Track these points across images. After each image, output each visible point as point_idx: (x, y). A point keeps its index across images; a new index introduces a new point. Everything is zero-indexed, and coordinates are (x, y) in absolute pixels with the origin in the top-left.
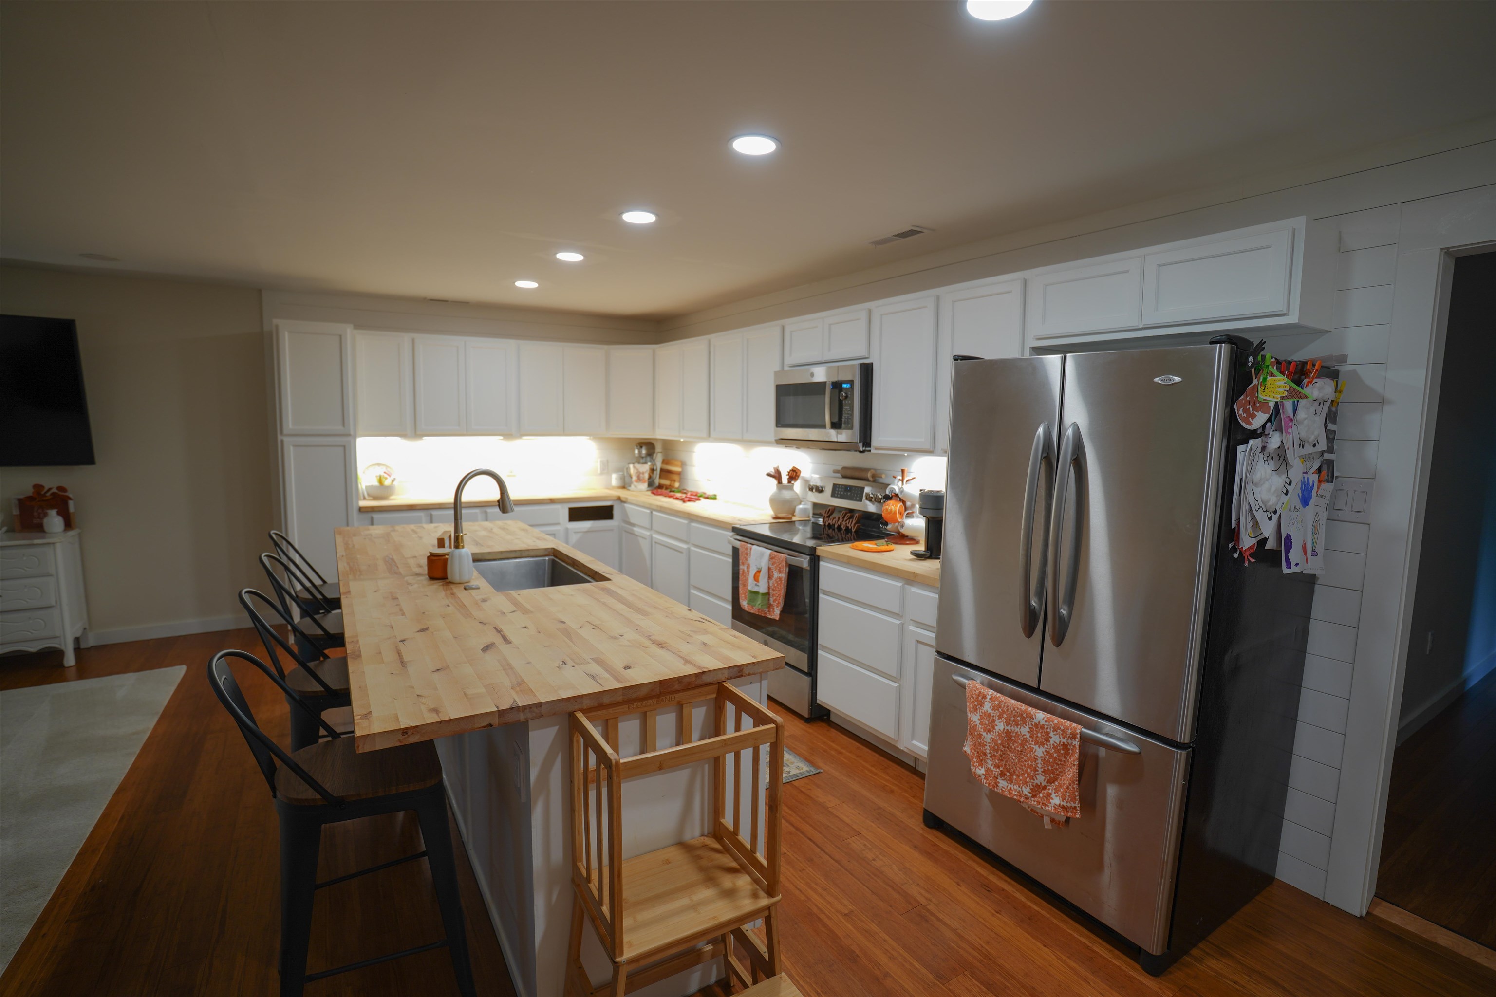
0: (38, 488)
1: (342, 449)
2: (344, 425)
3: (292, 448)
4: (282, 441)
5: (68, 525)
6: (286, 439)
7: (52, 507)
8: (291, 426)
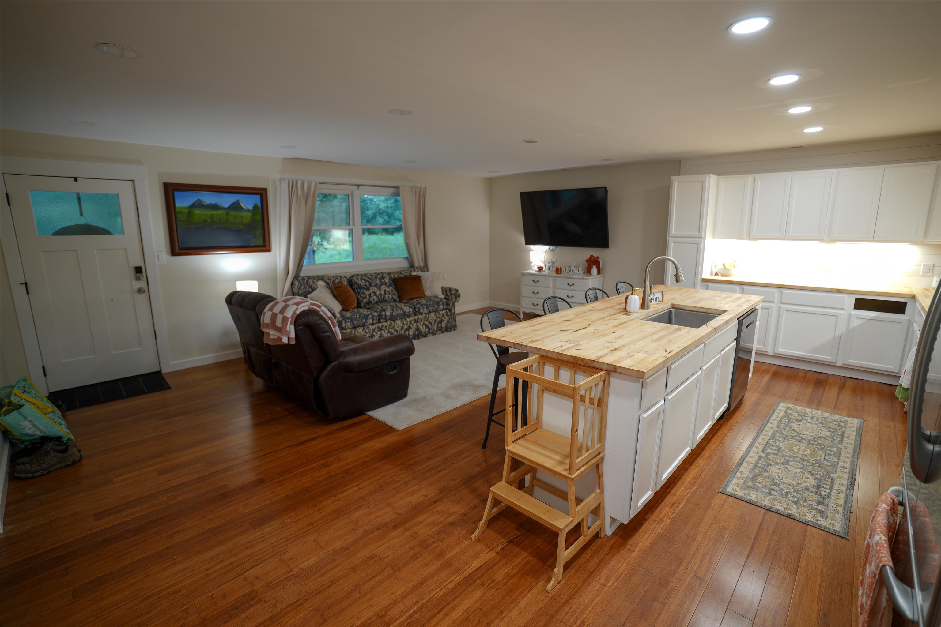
0: (592, 256)
1: (697, 245)
2: (699, 233)
3: (672, 243)
4: (669, 240)
5: (599, 273)
6: (670, 239)
7: (594, 265)
8: (673, 232)
